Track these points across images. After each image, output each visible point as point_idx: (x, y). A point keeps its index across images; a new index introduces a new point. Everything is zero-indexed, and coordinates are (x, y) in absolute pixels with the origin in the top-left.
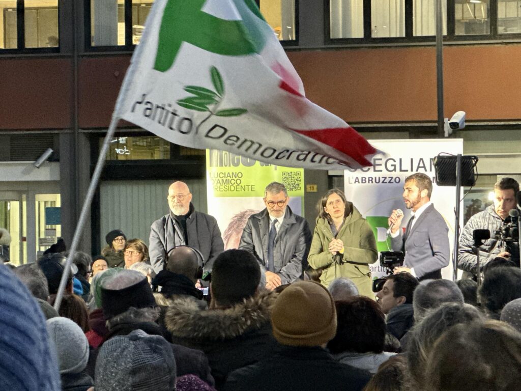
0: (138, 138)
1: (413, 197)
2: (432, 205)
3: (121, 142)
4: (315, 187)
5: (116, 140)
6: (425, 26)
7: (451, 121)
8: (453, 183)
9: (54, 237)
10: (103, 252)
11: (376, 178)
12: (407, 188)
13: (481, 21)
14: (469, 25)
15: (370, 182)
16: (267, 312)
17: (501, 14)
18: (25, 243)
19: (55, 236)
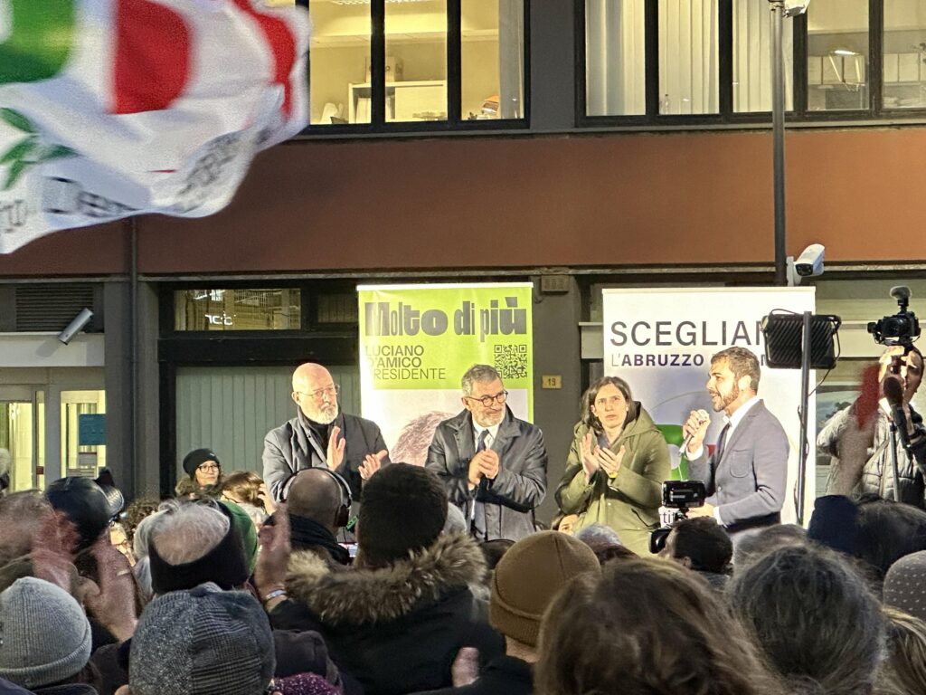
0: (244, 293)
1: (726, 389)
2: (761, 401)
3: (213, 299)
4: (558, 379)
5: (206, 296)
6: (754, 94)
7: (800, 261)
8: (796, 364)
9: (93, 467)
10: (179, 488)
11: (660, 356)
12: (715, 374)
13: (854, 87)
14: (833, 94)
15: (651, 363)
16: (452, 574)
17: (889, 76)
18: (42, 477)
19: (96, 464)
